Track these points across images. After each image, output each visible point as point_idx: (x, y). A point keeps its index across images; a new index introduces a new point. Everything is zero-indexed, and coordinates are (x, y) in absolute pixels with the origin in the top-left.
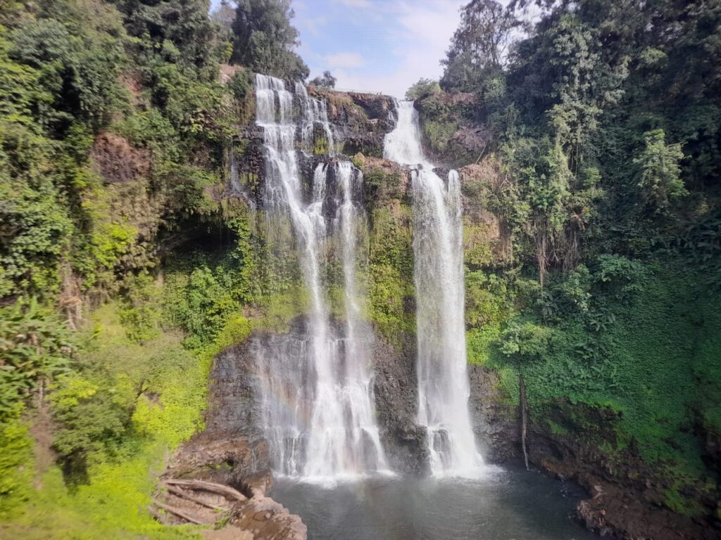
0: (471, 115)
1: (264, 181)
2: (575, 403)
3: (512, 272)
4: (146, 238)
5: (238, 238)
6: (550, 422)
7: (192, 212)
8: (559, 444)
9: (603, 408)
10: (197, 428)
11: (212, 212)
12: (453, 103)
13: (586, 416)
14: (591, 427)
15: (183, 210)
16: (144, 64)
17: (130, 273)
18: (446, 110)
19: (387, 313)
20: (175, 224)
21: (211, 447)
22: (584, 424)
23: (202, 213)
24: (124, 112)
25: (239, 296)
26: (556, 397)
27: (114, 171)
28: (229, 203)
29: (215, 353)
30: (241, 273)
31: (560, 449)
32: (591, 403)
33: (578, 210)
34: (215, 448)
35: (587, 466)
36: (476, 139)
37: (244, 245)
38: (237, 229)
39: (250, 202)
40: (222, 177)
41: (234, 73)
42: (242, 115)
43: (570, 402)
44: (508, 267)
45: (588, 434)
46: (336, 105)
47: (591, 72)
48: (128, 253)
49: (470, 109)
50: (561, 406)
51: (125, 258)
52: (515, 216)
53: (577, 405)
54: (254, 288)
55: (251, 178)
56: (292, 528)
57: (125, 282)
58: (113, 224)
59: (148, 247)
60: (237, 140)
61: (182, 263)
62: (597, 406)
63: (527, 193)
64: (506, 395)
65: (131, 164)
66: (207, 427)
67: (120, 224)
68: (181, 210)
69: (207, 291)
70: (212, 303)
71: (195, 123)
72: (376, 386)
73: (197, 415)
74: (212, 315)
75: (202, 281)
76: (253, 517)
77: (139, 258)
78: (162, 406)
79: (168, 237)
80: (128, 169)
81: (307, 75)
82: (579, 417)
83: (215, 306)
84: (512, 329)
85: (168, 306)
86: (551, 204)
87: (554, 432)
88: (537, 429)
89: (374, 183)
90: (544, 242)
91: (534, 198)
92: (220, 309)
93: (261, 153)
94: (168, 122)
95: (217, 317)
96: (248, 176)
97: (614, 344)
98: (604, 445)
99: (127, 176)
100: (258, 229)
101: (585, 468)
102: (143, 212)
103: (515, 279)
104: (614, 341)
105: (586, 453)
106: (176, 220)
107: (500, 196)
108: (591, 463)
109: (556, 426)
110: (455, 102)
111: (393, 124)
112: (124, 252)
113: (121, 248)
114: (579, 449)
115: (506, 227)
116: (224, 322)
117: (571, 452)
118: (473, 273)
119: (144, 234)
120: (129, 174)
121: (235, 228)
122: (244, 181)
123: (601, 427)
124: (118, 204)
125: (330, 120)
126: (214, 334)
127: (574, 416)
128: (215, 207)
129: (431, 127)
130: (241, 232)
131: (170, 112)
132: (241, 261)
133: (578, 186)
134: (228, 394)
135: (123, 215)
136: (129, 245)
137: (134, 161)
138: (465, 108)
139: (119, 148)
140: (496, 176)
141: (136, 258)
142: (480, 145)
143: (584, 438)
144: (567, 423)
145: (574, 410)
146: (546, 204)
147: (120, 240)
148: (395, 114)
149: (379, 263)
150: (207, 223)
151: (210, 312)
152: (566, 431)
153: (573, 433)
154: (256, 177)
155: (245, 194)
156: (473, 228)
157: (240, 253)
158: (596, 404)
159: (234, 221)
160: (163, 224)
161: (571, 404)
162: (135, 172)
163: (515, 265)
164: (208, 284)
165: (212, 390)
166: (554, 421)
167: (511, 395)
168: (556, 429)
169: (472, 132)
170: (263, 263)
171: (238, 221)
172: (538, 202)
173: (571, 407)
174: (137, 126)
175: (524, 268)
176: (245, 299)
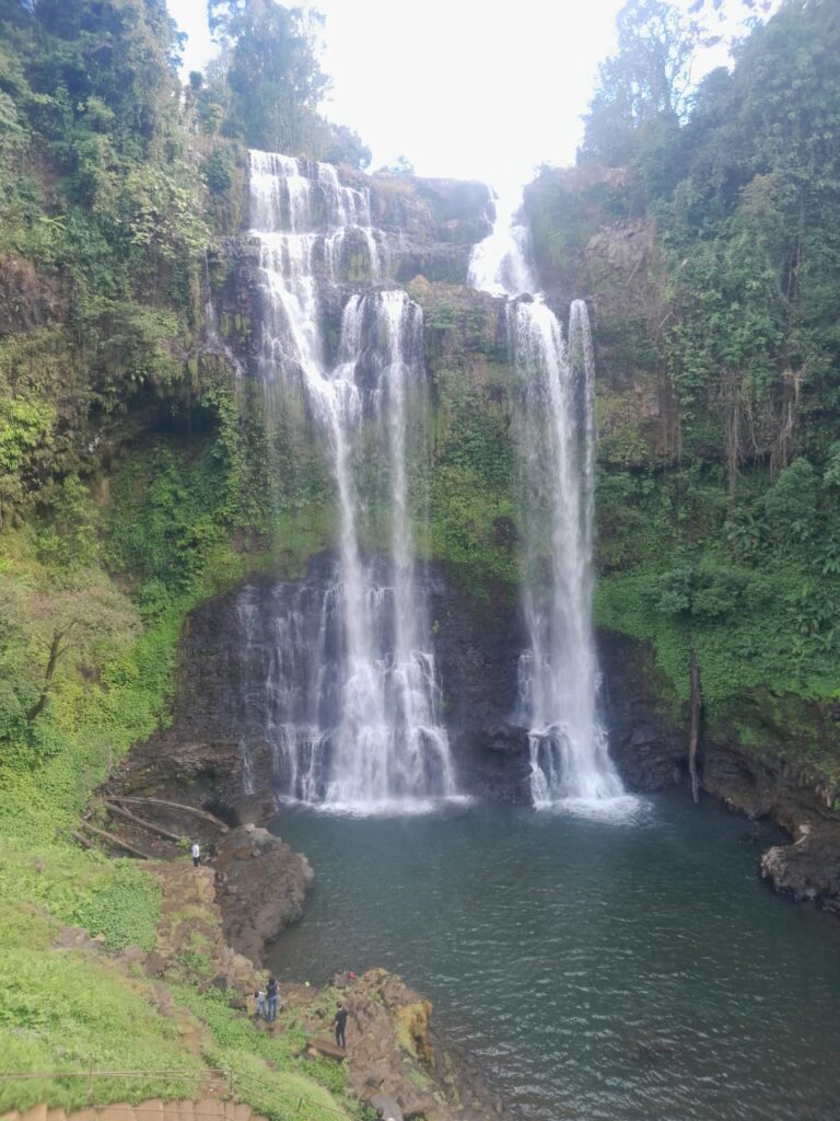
0: (621, 207)
1: (259, 328)
2: (781, 693)
3: (683, 475)
4: (72, 424)
5: (219, 422)
6: (740, 726)
7: (142, 379)
8: (752, 761)
9: (827, 702)
10: (160, 724)
11: (173, 380)
13: (797, 715)
14: (806, 732)
15: (127, 377)
16: (59, 137)
17: (51, 481)
19: (466, 547)
20: (117, 401)
21: (180, 750)
22: (796, 727)
23: (158, 382)
24: (27, 217)
25: (225, 519)
27: (13, 313)
28: (200, 364)
29: (187, 609)
30: (228, 482)
31: (753, 770)
32: (807, 693)
34: (186, 752)
35: (793, 795)
36: (627, 248)
37: (229, 436)
38: (217, 408)
39: (237, 363)
40: (191, 324)
41: (211, 148)
42: (227, 221)
43: (772, 693)
44: (674, 467)
45: (800, 744)
47: (824, 114)
48: (41, 446)
49: (619, 196)
50: (759, 700)
51: (39, 454)
53: (784, 698)
54: (249, 506)
55: (238, 324)
56: (291, 871)
57: (43, 495)
58: (15, 398)
59: (77, 438)
60: (213, 260)
61: (137, 466)
62: (816, 699)
63: (707, 336)
65: (42, 302)
66: (176, 721)
67: (27, 400)
68: (125, 377)
69: (176, 511)
70: (182, 531)
71: (140, 231)
73: (159, 702)
74: (183, 548)
75: (166, 496)
76: (234, 855)
77: (63, 456)
78: (105, 688)
79: (107, 424)
80: (36, 311)
81: (368, 163)
82: (787, 718)
83: (188, 535)
84: (679, 571)
85: (117, 535)
87: (745, 742)
89: (439, 325)
90: (736, 421)
91: (720, 345)
92: (195, 539)
93: (253, 282)
94: (97, 234)
95: (192, 552)
96: (233, 320)
98: (826, 762)
99: (35, 323)
100: (251, 407)
101: (789, 799)
102: (64, 381)
103: (687, 487)
105: (794, 774)
106: (117, 393)
108: (799, 790)
109: (749, 731)
111: (486, 227)
112: (34, 444)
113: (30, 437)
114: (782, 768)
115: (669, 397)
116: (201, 559)
117: (770, 773)
118: (611, 478)
119: (67, 416)
120: (37, 318)
121: (213, 406)
122: (226, 329)
123: (821, 732)
124: (22, 368)
125: (375, 223)
126: (187, 578)
127: (778, 715)
128: (179, 372)
130: (222, 413)
131: (99, 215)
132: (226, 461)
134: (210, 673)
135: (31, 384)
136: (44, 434)
137: (45, 296)
138: (611, 195)
139: (19, 276)
141: (58, 456)
142: (633, 257)
143: (793, 750)
145: (779, 706)
146: (740, 354)
147: (25, 424)
148: (491, 211)
149: (451, 462)
150: (169, 400)
151: (179, 543)
152: (766, 739)
153: (776, 742)
154: (247, 321)
155: (228, 352)
156: (613, 400)
157: (223, 448)
158: (815, 695)
159: (211, 394)
160: (97, 400)
161: (775, 696)
162: (46, 313)
163: (688, 464)
164: (178, 500)
165: (183, 665)
166: (747, 723)
168: (748, 737)
169: (621, 235)
170: (261, 464)
171: (217, 395)
172: (726, 351)
173: (774, 701)
174: (47, 239)
175: (705, 468)
176: (235, 524)
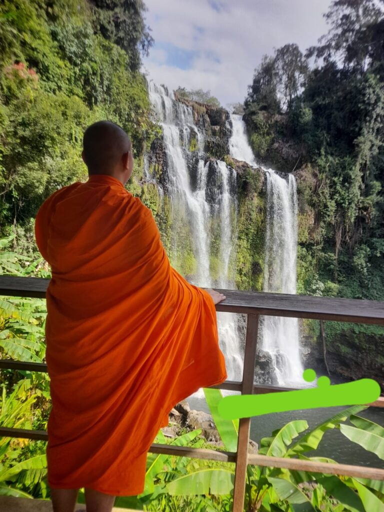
0: (282, 132)
1: (166, 171)
2: (357, 332)
3: (316, 247)
6: (340, 345)
8: (347, 358)
9: (378, 336)
12: (271, 121)
13: (365, 341)
14: (369, 347)
18: (266, 126)
19: (241, 274)
22: (366, 345)
26: (346, 329)
28: (148, 188)
31: (348, 361)
32: (368, 332)
33: (365, 209)
35: (371, 371)
36: (291, 151)
39: (159, 188)
43: (354, 332)
44: (314, 244)
45: (367, 351)
46: (197, 113)
49: (282, 128)
50: (348, 335)
52: (327, 210)
53: (359, 334)
55: (157, 168)
62: (373, 335)
63: (334, 195)
64: (312, 328)
72: (239, 326)
82: (361, 341)
84: (317, 286)
86: (350, 204)
87: (343, 351)
88: (331, 350)
90: (341, 228)
91: (339, 199)
93: (164, 149)
96: (155, 166)
97: (377, 295)
98: (379, 358)
100: (163, 209)
101: (370, 373)
104: (377, 294)
105: (369, 364)
107: (318, 195)
108: (373, 370)
109: (343, 347)
110: (273, 120)
111: (231, 132)
114: (363, 361)
115: (319, 217)
117: (356, 363)
122: (153, 170)
123: (376, 347)
127: (357, 341)
128: (139, 192)
129: (255, 137)
133: (366, 193)
138: (279, 127)
140: (315, 180)
142: (294, 156)
143: (365, 354)
144: (352, 345)
145: (357, 337)
146: (347, 203)
148: (231, 124)
149: (239, 238)
152: (350, 350)
153: (355, 351)
154: (160, 168)
155: (154, 181)
156: (300, 217)
158: (372, 333)
159: (148, 202)
161: (356, 333)
166: (342, 344)
167: (314, 328)
168: (344, 349)
169: (287, 145)
171: (151, 203)
172: (342, 201)
173: (355, 336)
